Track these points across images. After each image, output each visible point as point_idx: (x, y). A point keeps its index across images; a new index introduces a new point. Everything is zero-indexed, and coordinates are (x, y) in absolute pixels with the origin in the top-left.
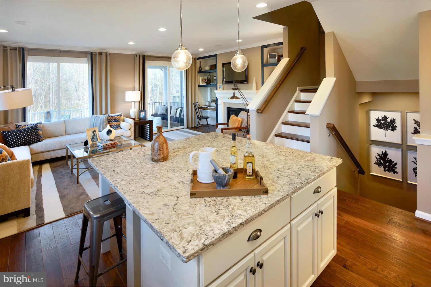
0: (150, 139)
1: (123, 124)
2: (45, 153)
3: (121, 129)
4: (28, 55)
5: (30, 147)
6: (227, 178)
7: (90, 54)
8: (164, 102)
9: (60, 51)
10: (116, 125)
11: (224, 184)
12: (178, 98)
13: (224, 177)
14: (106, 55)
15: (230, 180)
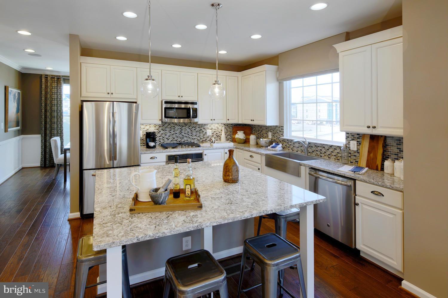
6: (163, 196)
11: (160, 202)
13: (160, 195)
15: (166, 199)
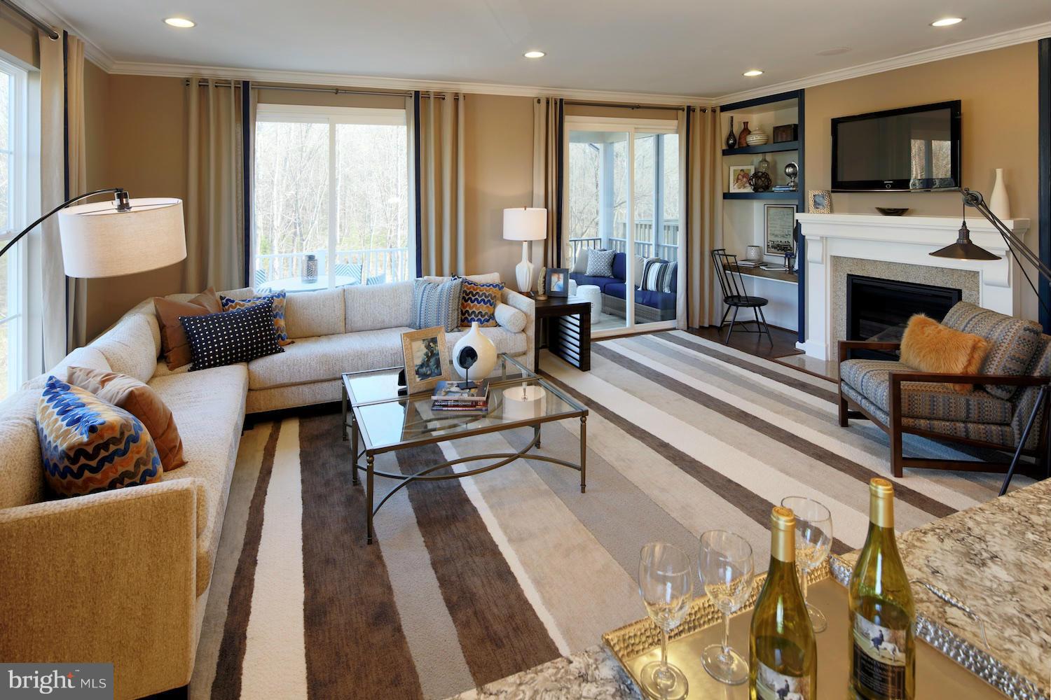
0: (581, 361)
1: (502, 312)
2: (290, 389)
3: (497, 325)
4: (259, 102)
5: (248, 369)
7: (413, 97)
8: (600, 239)
9: (337, 90)
10: (484, 313)
12: (647, 230)
14: (456, 100)
